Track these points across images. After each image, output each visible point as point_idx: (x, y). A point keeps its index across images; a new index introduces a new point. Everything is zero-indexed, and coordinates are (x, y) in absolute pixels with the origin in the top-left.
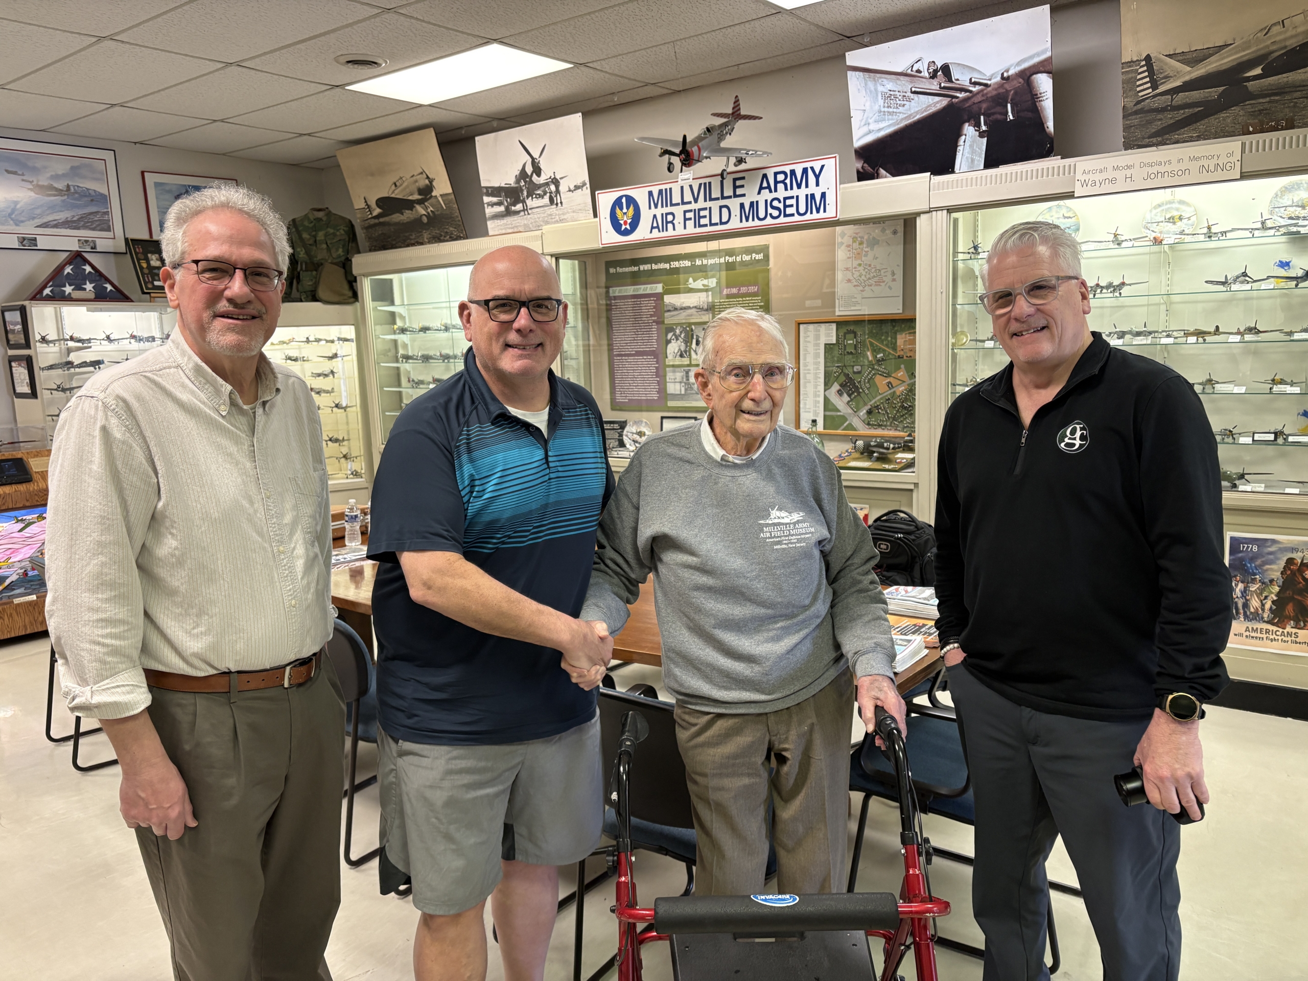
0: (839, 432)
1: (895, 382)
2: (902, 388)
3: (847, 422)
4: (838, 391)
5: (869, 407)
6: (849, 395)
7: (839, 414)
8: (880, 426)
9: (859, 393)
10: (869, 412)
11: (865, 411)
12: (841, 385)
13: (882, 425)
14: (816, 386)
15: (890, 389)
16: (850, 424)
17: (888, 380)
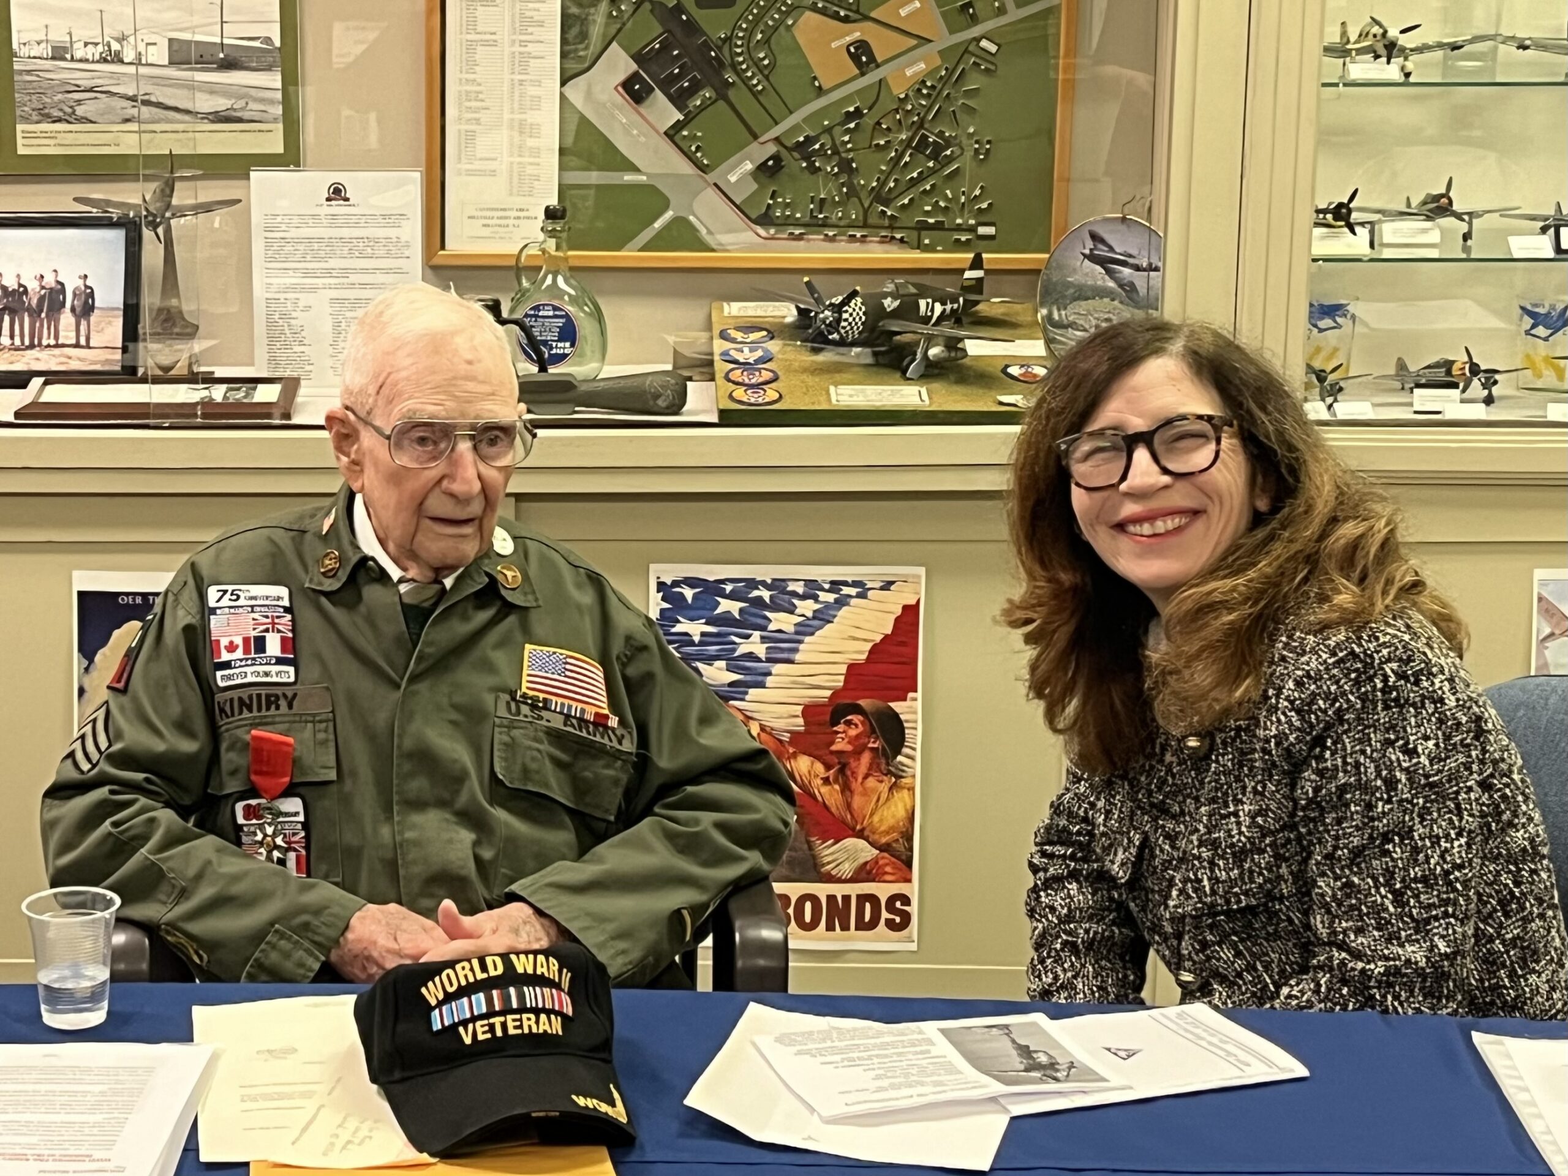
0: (630, 255)
1: (882, 44)
2: (916, 69)
3: (669, 215)
4: (627, 85)
5: (772, 149)
6: (679, 100)
7: (629, 178)
8: (815, 225)
9: (722, 90)
10: (769, 170)
11: (749, 166)
12: (638, 58)
13: (825, 224)
14: (521, 62)
15: (863, 71)
16: (680, 222)
17: (857, 35)
